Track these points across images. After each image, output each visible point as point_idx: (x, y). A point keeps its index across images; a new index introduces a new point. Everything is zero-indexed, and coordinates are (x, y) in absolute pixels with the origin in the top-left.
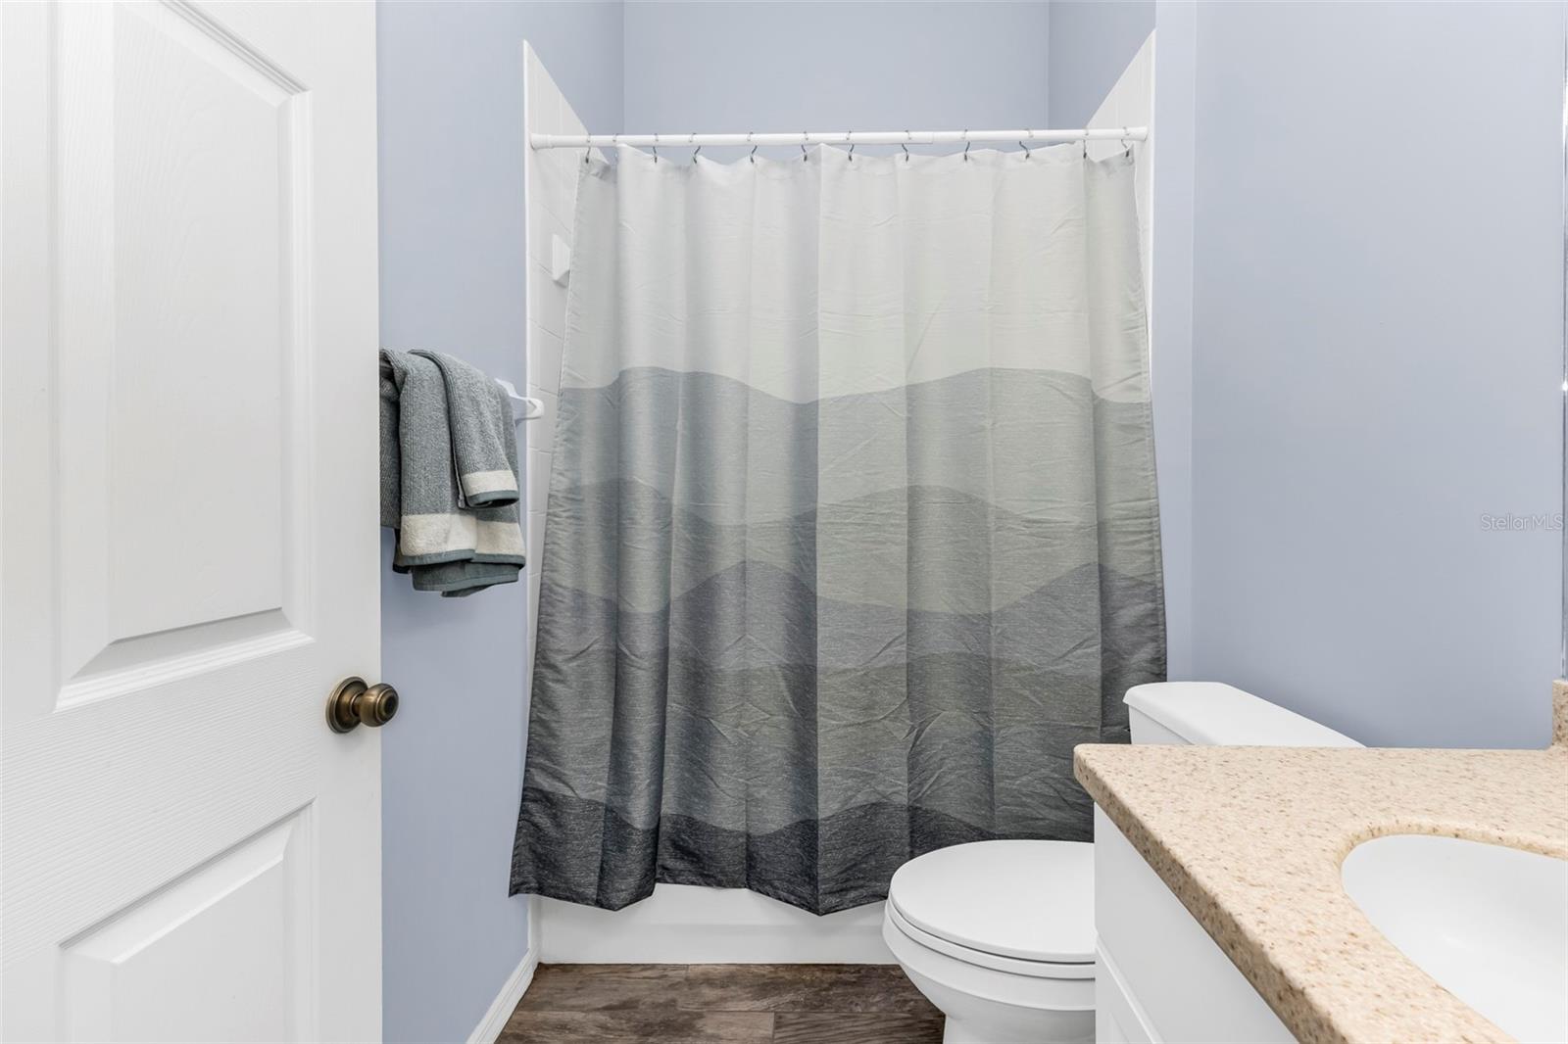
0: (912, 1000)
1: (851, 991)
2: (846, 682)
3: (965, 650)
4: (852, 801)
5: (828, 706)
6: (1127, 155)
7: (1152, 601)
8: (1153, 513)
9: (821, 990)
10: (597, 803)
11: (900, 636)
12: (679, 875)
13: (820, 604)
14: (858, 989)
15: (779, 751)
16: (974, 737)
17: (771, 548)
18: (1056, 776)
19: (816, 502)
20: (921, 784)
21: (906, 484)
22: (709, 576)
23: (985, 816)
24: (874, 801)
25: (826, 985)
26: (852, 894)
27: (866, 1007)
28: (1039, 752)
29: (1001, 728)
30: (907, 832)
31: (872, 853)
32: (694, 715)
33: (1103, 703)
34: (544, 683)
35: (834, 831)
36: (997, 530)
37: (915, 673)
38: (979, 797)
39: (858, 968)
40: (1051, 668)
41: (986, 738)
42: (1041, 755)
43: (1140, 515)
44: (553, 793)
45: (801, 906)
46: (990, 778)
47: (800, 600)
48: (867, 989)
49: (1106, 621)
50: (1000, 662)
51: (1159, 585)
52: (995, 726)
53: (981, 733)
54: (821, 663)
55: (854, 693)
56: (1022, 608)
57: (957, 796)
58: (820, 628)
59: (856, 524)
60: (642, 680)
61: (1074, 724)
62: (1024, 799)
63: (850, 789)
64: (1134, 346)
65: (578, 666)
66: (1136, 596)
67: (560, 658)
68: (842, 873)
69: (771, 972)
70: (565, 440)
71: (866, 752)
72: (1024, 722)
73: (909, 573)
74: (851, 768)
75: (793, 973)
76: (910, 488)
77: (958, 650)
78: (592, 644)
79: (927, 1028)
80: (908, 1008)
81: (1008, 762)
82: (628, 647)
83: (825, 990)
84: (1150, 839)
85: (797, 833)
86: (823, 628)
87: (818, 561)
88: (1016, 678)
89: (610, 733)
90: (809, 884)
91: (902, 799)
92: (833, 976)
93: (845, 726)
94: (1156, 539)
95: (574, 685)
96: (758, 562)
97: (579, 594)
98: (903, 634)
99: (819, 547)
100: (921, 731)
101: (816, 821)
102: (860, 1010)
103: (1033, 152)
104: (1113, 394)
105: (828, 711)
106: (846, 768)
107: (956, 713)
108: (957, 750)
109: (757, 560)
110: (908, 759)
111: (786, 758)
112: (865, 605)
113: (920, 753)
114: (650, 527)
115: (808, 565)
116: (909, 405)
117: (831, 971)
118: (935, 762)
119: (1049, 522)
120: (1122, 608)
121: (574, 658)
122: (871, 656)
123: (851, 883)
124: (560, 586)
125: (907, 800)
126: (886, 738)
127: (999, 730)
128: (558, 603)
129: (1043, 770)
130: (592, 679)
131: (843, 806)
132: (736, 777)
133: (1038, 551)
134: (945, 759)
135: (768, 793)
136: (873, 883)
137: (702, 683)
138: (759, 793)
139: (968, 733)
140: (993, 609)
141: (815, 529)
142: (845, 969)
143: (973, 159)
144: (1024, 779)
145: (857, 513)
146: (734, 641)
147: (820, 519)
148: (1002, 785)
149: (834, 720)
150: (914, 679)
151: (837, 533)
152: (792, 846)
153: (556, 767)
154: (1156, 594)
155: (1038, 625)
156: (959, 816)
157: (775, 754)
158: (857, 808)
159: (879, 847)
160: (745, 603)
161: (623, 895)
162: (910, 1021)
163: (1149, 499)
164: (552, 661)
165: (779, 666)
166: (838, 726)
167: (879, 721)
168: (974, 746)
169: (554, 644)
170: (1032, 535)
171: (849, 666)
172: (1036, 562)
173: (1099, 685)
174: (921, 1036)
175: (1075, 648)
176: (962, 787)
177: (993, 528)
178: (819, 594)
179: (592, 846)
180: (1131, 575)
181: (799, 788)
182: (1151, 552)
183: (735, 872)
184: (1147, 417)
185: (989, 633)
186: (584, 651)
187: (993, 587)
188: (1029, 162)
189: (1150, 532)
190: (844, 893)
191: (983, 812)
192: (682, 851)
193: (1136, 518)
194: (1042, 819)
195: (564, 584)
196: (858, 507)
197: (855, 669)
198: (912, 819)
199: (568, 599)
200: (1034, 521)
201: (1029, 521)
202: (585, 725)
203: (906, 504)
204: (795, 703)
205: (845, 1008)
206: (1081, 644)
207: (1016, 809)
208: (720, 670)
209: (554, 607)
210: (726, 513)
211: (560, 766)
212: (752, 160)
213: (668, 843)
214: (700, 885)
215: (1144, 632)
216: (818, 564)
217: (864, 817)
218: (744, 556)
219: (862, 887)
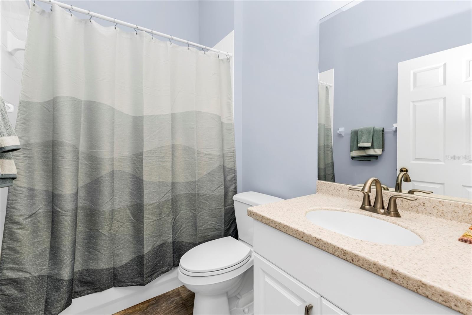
0: (175, 300)
1: (154, 306)
2: (153, 207)
3: (188, 192)
4: (155, 245)
5: (147, 216)
6: (228, 59)
7: (234, 174)
8: (234, 151)
9: (144, 310)
10: (43, 276)
11: (169, 190)
12: (83, 292)
13: (144, 183)
14: (157, 304)
15: (127, 235)
16: (191, 217)
17: (124, 165)
18: (213, 223)
19: (143, 149)
20: (175, 234)
21: (171, 144)
22: (98, 177)
23: (194, 239)
24: (162, 243)
25: (145, 308)
26: (155, 275)
27: (161, 308)
28: (209, 217)
29: (199, 213)
30: (172, 250)
31: (161, 260)
32: (90, 230)
33: (225, 201)
34: (11, 231)
35: (150, 256)
36: (197, 157)
37: (174, 201)
38: (192, 234)
39: (155, 298)
40: (212, 194)
41: (194, 216)
42: (209, 218)
43: (231, 152)
44: (18, 278)
45: (137, 285)
46: (196, 227)
47: (135, 182)
48: (160, 303)
49: (225, 179)
50: (198, 194)
51: (236, 169)
52: (197, 212)
53: (193, 215)
54: (145, 203)
55: (156, 210)
56: (204, 178)
57: (186, 235)
58: (144, 191)
59: (156, 156)
60: (67, 221)
61: (218, 208)
62: (205, 231)
63: (155, 241)
64: (229, 109)
65: (32, 220)
66: (231, 173)
67: (21, 218)
68: (152, 269)
69: (123, 313)
70: (22, 123)
71: (160, 228)
72: (205, 210)
73: (172, 171)
74: (155, 234)
75: (132, 309)
76: (172, 145)
77: (186, 192)
78: (38, 210)
79: (182, 305)
80: (174, 303)
81: (201, 222)
82: (59, 208)
83: (145, 310)
84: (277, 223)
85: (135, 261)
86: (146, 191)
87: (144, 169)
88: (203, 198)
89: (49, 245)
90: (140, 276)
91: (171, 240)
92: (147, 304)
93: (154, 221)
94: (235, 158)
95: (30, 229)
96: (119, 171)
97: (31, 190)
98: (170, 190)
99: (144, 164)
100: (175, 218)
101: (144, 255)
102: (159, 310)
103: (206, 52)
104: (225, 120)
105: (148, 217)
106: (153, 235)
107: (186, 211)
108: (186, 222)
109: (118, 170)
110: (172, 228)
111: (130, 237)
112: (159, 182)
113: (175, 225)
114: (71, 160)
115: (139, 170)
116: (172, 119)
117: (146, 303)
118: (179, 227)
119: (211, 154)
120: (227, 176)
121: (29, 217)
122: (161, 198)
123: (155, 271)
124: (20, 187)
125: (172, 240)
126: (165, 222)
127: (198, 213)
128: (19, 195)
129: (210, 222)
130: (39, 224)
131: (152, 247)
132: (109, 248)
133: (209, 162)
134: (182, 225)
135: (123, 251)
136: (162, 269)
137: (94, 217)
138: (119, 252)
139: (189, 216)
140: (197, 179)
141: (142, 158)
142: (151, 300)
143: (190, 49)
144: (205, 225)
145: (156, 153)
146: (109, 200)
147: (144, 155)
148: (199, 228)
149: (150, 220)
150: (173, 203)
151: (150, 159)
152: (133, 266)
153: (20, 266)
154: (235, 171)
155: (208, 182)
156: (186, 241)
157: (126, 237)
158: (157, 247)
159: (163, 257)
160: (113, 185)
161: (59, 308)
162: (176, 306)
163: (233, 148)
164: (17, 220)
165: (127, 206)
166: (151, 222)
167: (163, 218)
168: (191, 219)
169: (16, 212)
170: (207, 158)
171: (154, 202)
172: (208, 165)
173: (224, 196)
174: (181, 308)
175: (218, 188)
176: (187, 232)
177: (196, 156)
178: (144, 180)
179: (41, 294)
180: (229, 167)
181: (135, 246)
182: (234, 161)
183: (108, 283)
184: (233, 127)
185: (196, 186)
186: (34, 213)
187: (197, 173)
188: (205, 55)
189: (234, 156)
190: (152, 275)
191: (194, 238)
192: (83, 283)
193: (230, 153)
194: (209, 235)
195: (22, 186)
196: (157, 151)
197: (156, 203)
198: (173, 246)
199: (25, 192)
200: (207, 154)
201: (206, 154)
202: (35, 245)
203: (171, 150)
204: (134, 217)
205: (154, 312)
206: (219, 186)
207: (203, 234)
208: (103, 211)
209: (17, 197)
210: (105, 153)
211: (23, 265)
212: (115, 28)
213: (77, 283)
214: (93, 293)
215: (232, 182)
216: (144, 170)
217: (159, 249)
218: (113, 169)
219: (158, 271)
